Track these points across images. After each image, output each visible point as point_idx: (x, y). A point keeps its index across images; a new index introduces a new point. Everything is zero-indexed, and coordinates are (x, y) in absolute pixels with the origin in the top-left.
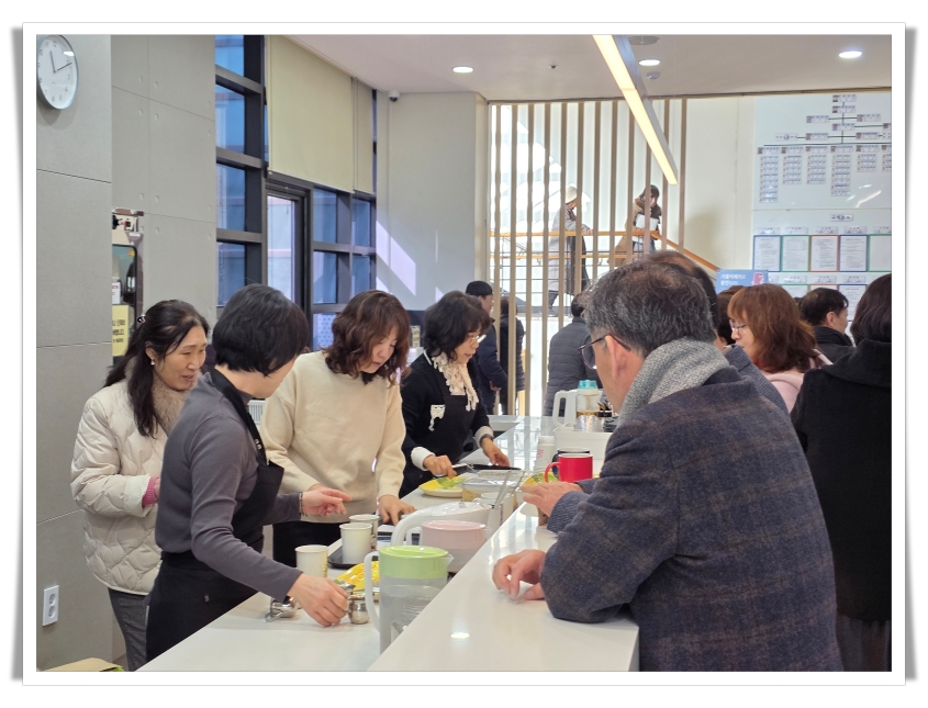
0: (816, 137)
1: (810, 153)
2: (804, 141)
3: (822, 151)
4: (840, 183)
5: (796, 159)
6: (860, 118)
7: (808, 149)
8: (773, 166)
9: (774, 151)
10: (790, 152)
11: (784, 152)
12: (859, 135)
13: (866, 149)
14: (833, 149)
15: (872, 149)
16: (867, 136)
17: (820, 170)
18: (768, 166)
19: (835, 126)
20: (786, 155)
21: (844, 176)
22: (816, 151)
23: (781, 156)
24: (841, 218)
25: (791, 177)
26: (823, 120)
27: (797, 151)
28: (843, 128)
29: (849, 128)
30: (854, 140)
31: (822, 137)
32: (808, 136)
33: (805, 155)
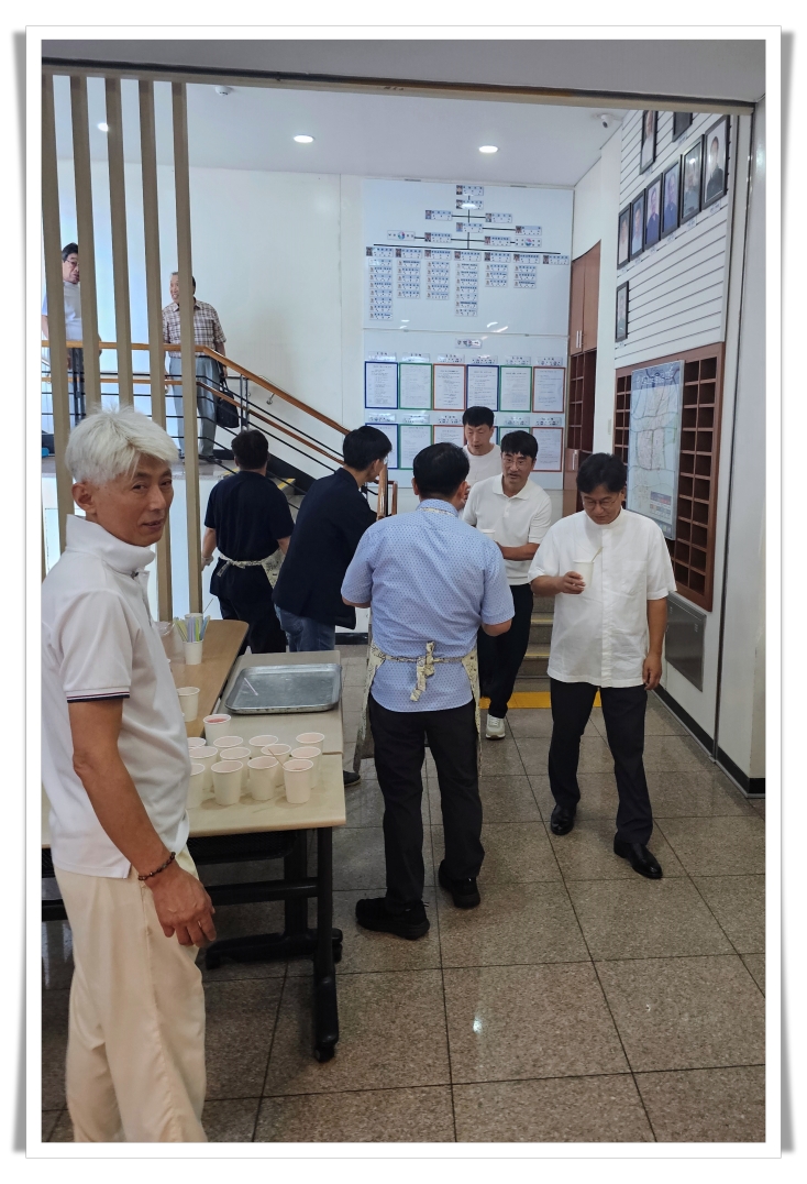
0: (437, 238)
1: (430, 259)
2: (422, 243)
3: (444, 256)
4: (466, 300)
5: (414, 265)
6: (489, 217)
7: (428, 253)
8: (386, 272)
9: (386, 253)
10: (406, 255)
11: (398, 255)
12: (488, 239)
13: (496, 258)
14: (457, 257)
15: (504, 259)
16: (496, 242)
17: (443, 282)
18: (380, 271)
19: (460, 226)
20: (402, 259)
21: (471, 291)
22: (437, 256)
23: (395, 260)
24: (467, 343)
25: (408, 288)
26: (445, 217)
27: (415, 255)
28: (468, 229)
29: (476, 229)
30: (482, 246)
31: (445, 239)
32: (428, 237)
33: (424, 261)
